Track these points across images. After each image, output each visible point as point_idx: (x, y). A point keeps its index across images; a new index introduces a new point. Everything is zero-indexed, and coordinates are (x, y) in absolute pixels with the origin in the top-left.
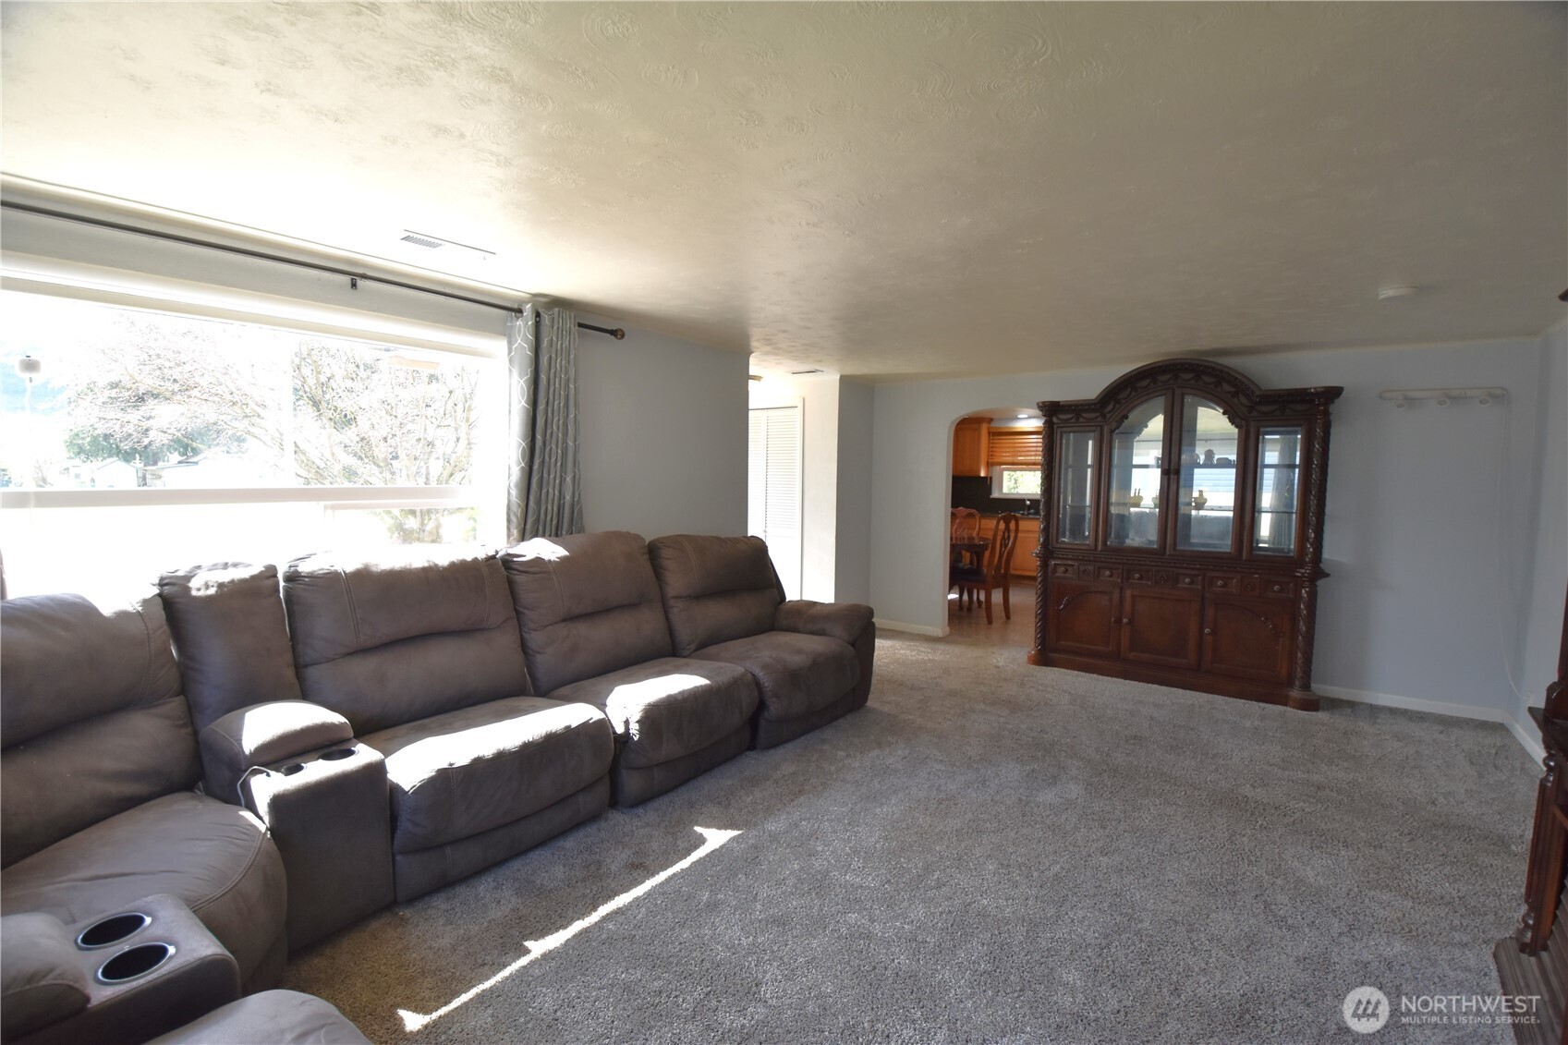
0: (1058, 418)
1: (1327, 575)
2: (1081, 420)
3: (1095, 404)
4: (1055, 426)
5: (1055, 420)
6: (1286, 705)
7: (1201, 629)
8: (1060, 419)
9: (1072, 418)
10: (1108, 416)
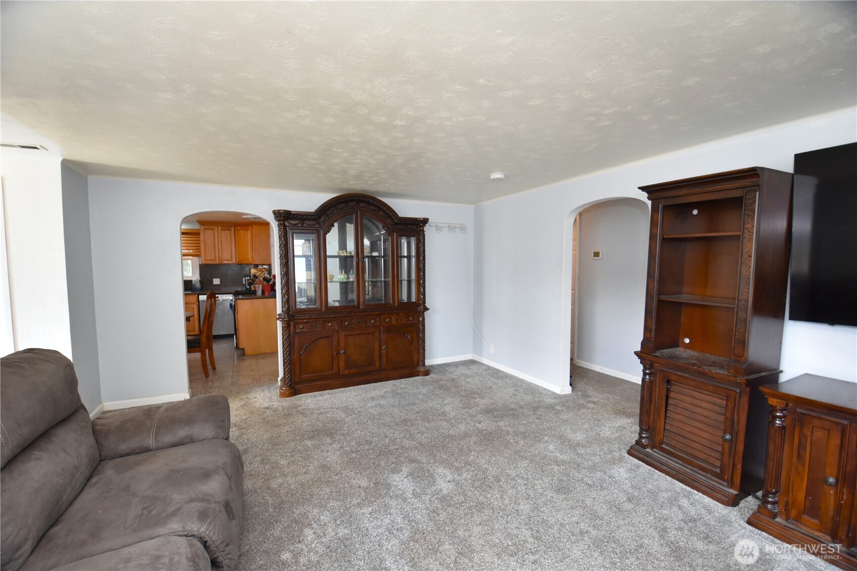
0: (289, 222)
1: (428, 309)
2: (305, 225)
3: (315, 216)
4: (287, 228)
5: (286, 223)
6: (418, 375)
7: (380, 347)
8: (291, 224)
9: (299, 223)
10: (322, 224)
